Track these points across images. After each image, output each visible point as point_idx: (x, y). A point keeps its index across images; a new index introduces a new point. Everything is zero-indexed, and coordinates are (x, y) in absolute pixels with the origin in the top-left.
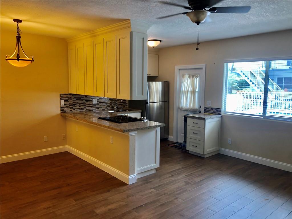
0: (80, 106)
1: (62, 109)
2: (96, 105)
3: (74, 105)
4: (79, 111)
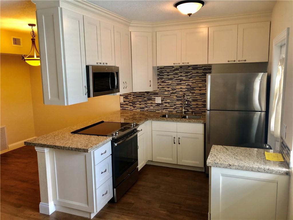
0: (140, 105)
1: (121, 106)
2: (160, 106)
3: (134, 103)
4: (139, 110)
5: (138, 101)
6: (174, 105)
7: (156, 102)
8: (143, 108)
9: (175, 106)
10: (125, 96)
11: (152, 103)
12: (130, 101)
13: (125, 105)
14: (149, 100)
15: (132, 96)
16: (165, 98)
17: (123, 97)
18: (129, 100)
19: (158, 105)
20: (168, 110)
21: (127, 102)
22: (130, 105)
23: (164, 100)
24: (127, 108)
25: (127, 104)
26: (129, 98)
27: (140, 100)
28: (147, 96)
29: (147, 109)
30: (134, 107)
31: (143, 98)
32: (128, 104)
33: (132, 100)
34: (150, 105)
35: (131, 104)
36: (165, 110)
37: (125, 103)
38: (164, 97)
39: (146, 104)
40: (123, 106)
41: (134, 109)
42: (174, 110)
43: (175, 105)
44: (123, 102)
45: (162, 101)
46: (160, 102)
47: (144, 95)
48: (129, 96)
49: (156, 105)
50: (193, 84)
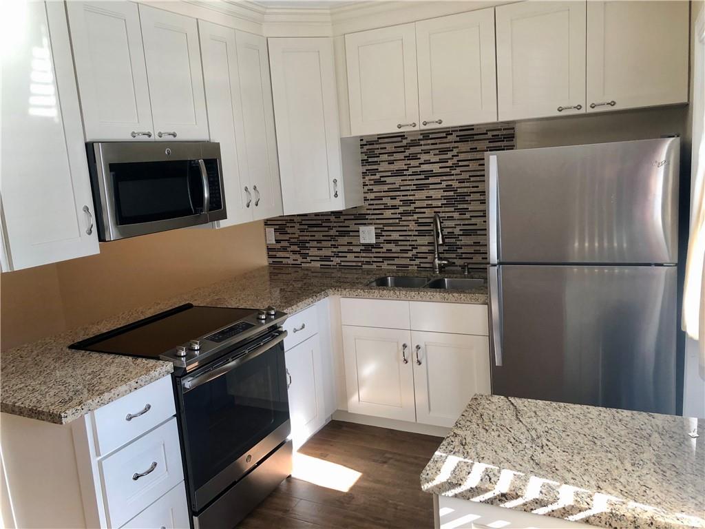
0: (320, 249)
1: (270, 253)
2: (374, 250)
3: (302, 245)
4: (318, 264)
5: (313, 238)
6: (410, 248)
7: (362, 241)
8: (327, 258)
9: (415, 251)
10: (277, 227)
11: (350, 244)
12: (292, 240)
13: (279, 250)
14: (344, 234)
15: (297, 226)
16: (386, 228)
17: (273, 229)
18: (290, 236)
19: (368, 248)
20: (397, 261)
21: (285, 244)
22: (294, 252)
23: (384, 233)
24: (285, 261)
25: (284, 249)
26: (289, 230)
27: (319, 236)
28: (335, 224)
29: (338, 260)
30: (305, 256)
31: (326, 229)
32: (288, 249)
33: (296, 236)
34: (345, 249)
35: (296, 248)
36: (386, 262)
37: (278, 246)
38: (381, 226)
39: (334, 246)
40: (274, 253)
41: (304, 260)
42: (412, 262)
43: (414, 247)
44: (274, 242)
45: (378, 236)
46: (373, 241)
47: (328, 220)
48: (288, 225)
49: (363, 248)
50: (463, 185)
